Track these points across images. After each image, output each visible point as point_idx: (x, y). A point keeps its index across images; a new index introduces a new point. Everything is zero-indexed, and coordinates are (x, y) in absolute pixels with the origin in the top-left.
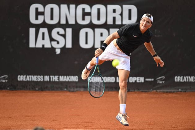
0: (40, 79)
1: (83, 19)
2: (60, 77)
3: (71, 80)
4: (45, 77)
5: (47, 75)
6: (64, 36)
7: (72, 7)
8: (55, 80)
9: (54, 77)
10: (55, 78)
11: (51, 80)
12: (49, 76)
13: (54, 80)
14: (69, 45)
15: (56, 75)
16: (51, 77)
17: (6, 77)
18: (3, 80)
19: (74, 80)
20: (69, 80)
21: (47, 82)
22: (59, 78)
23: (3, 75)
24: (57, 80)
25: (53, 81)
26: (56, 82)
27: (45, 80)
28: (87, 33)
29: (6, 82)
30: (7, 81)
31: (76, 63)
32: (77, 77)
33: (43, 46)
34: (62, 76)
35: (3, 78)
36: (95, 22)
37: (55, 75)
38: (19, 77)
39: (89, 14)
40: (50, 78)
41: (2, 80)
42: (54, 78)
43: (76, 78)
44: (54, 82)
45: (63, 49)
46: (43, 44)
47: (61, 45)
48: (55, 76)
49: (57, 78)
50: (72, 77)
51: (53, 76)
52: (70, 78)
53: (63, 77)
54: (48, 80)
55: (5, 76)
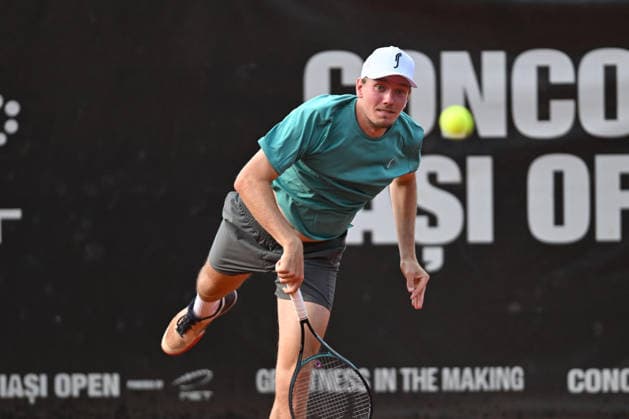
0: (353, 383)
1: (544, 114)
2: (446, 372)
3: (494, 386)
4: (378, 372)
5: (389, 366)
6: (459, 191)
7: (493, 60)
8: (424, 388)
9: (419, 374)
10: (422, 379)
11: (406, 387)
12: (393, 372)
13: (419, 385)
14: (482, 231)
15: (428, 366)
16: (406, 372)
17: (203, 377)
18: (191, 390)
19: (506, 387)
20: (486, 387)
21: (387, 394)
22: (438, 378)
23: (190, 371)
24: (432, 388)
25: (411, 391)
26: (428, 394)
27: (379, 387)
28: (559, 177)
29: (203, 397)
30: (207, 394)
31: (515, 308)
32: (518, 370)
33: (368, 235)
34: (451, 367)
35: (194, 381)
36: (596, 125)
37: (420, 364)
38: (264, 378)
39: (569, 92)
40: (400, 379)
41: (185, 391)
42: (416, 380)
43: (517, 376)
44: (420, 396)
45: (458, 249)
46: (368, 227)
47: (448, 232)
48: (424, 371)
49: (432, 379)
50: (499, 371)
51: (415, 371)
52: (487, 378)
53: (456, 371)
54: (393, 387)
55: (199, 373)
